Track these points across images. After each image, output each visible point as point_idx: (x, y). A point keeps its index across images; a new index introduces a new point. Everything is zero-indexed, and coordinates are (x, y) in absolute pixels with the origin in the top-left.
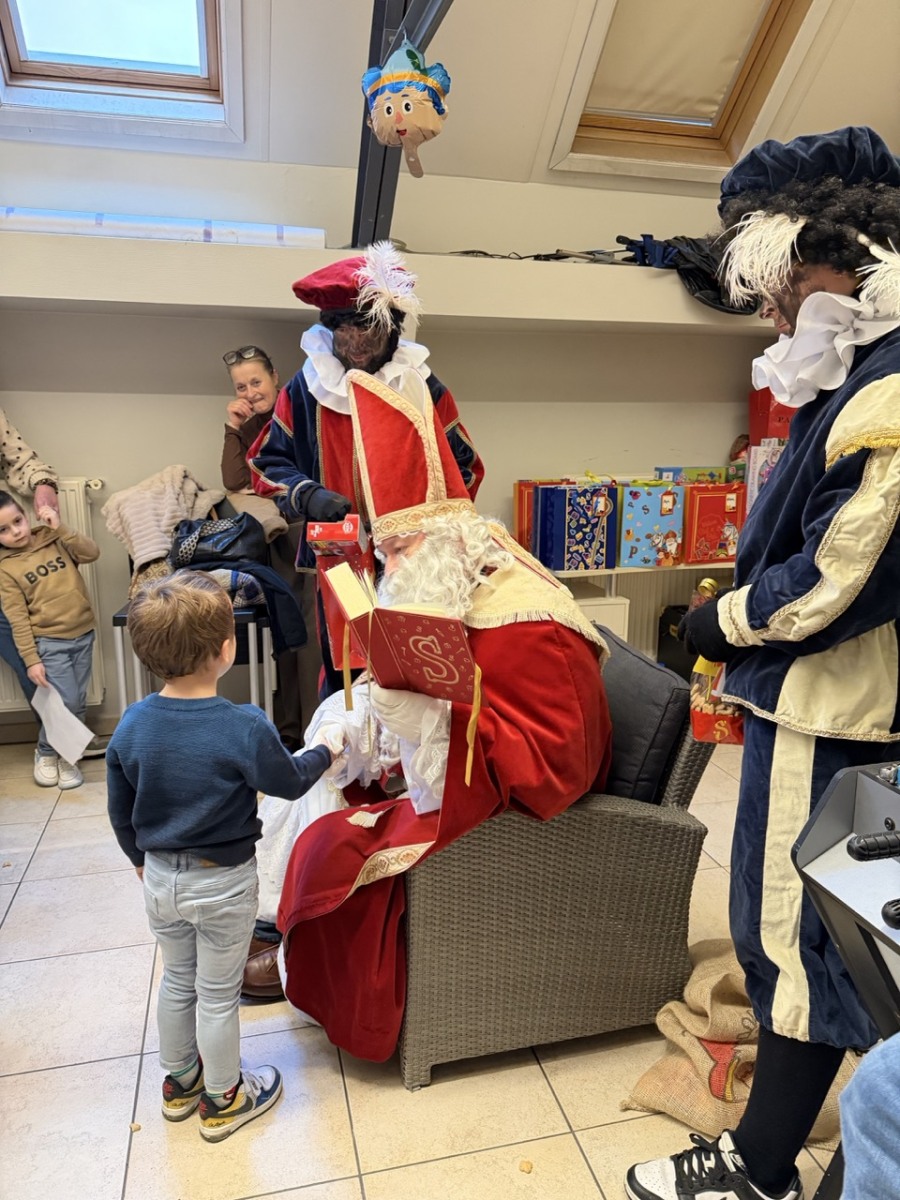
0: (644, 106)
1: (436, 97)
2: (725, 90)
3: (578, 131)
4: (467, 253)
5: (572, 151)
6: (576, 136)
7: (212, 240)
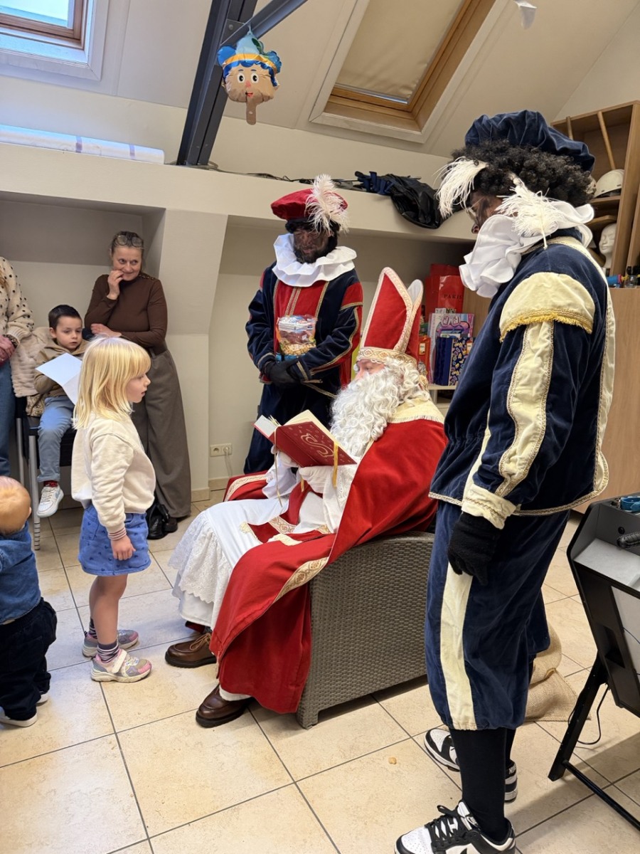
0: (368, 86)
1: (272, 73)
2: (417, 81)
3: (330, 98)
4: (260, 175)
5: (326, 110)
6: (328, 102)
7: (82, 151)
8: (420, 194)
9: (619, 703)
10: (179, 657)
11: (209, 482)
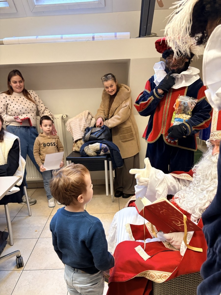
7: (95, 40)
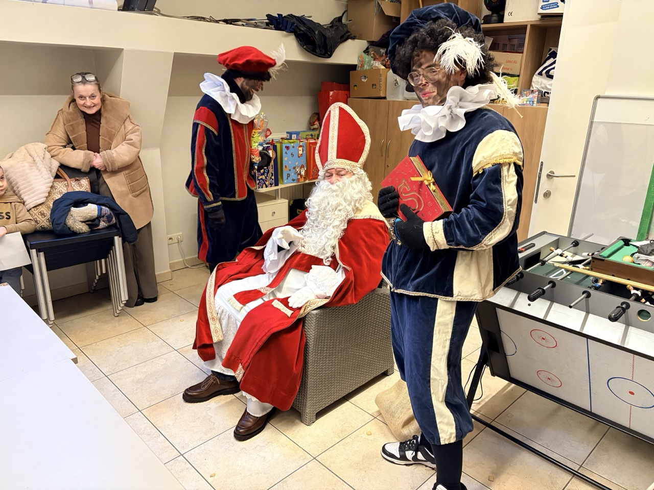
7: (47, 2)
8: (316, 33)
9: (493, 374)
10: (195, 395)
11: (170, 264)
